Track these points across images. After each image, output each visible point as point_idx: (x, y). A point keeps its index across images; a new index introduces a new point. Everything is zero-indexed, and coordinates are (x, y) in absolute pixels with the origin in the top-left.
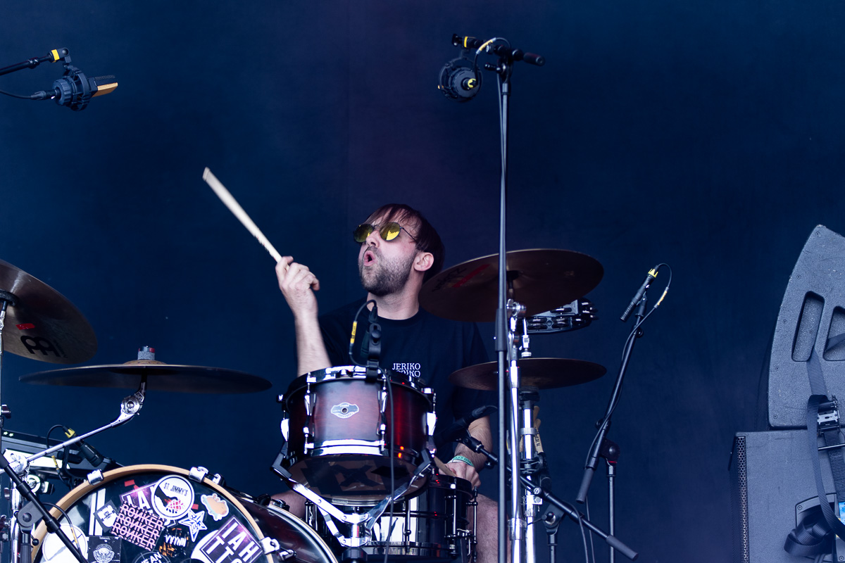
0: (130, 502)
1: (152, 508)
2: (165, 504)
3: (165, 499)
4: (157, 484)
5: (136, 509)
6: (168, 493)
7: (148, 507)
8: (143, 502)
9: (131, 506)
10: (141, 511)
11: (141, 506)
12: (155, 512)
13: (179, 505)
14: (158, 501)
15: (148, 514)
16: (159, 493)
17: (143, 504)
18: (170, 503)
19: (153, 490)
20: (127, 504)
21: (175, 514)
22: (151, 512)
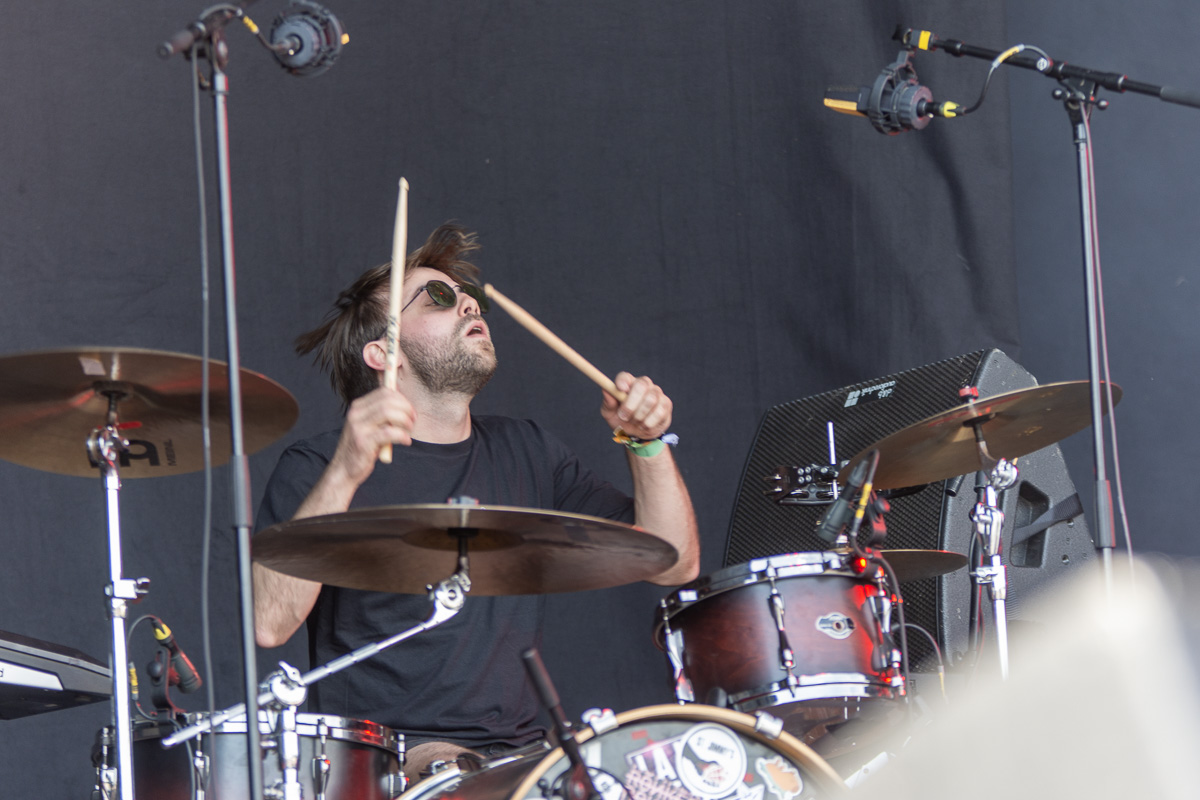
0: (643, 766)
1: (678, 778)
2: (700, 772)
3: (700, 765)
4: (684, 738)
5: (653, 779)
6: (704, 754)
7: (672, 776)
8: (664, 768)
9: (643, 774)
10: (660, 782)
11: (661, 775)
12: (683, 786)
13: (722, 774)
14: (686, 767)
15: (672, 788)
16: (688, 752)
17: (664, 770)
18: (709, 771)
19: (679, 747)
20: (637, 769)
21: (715, 790)
22: (677, 784)
